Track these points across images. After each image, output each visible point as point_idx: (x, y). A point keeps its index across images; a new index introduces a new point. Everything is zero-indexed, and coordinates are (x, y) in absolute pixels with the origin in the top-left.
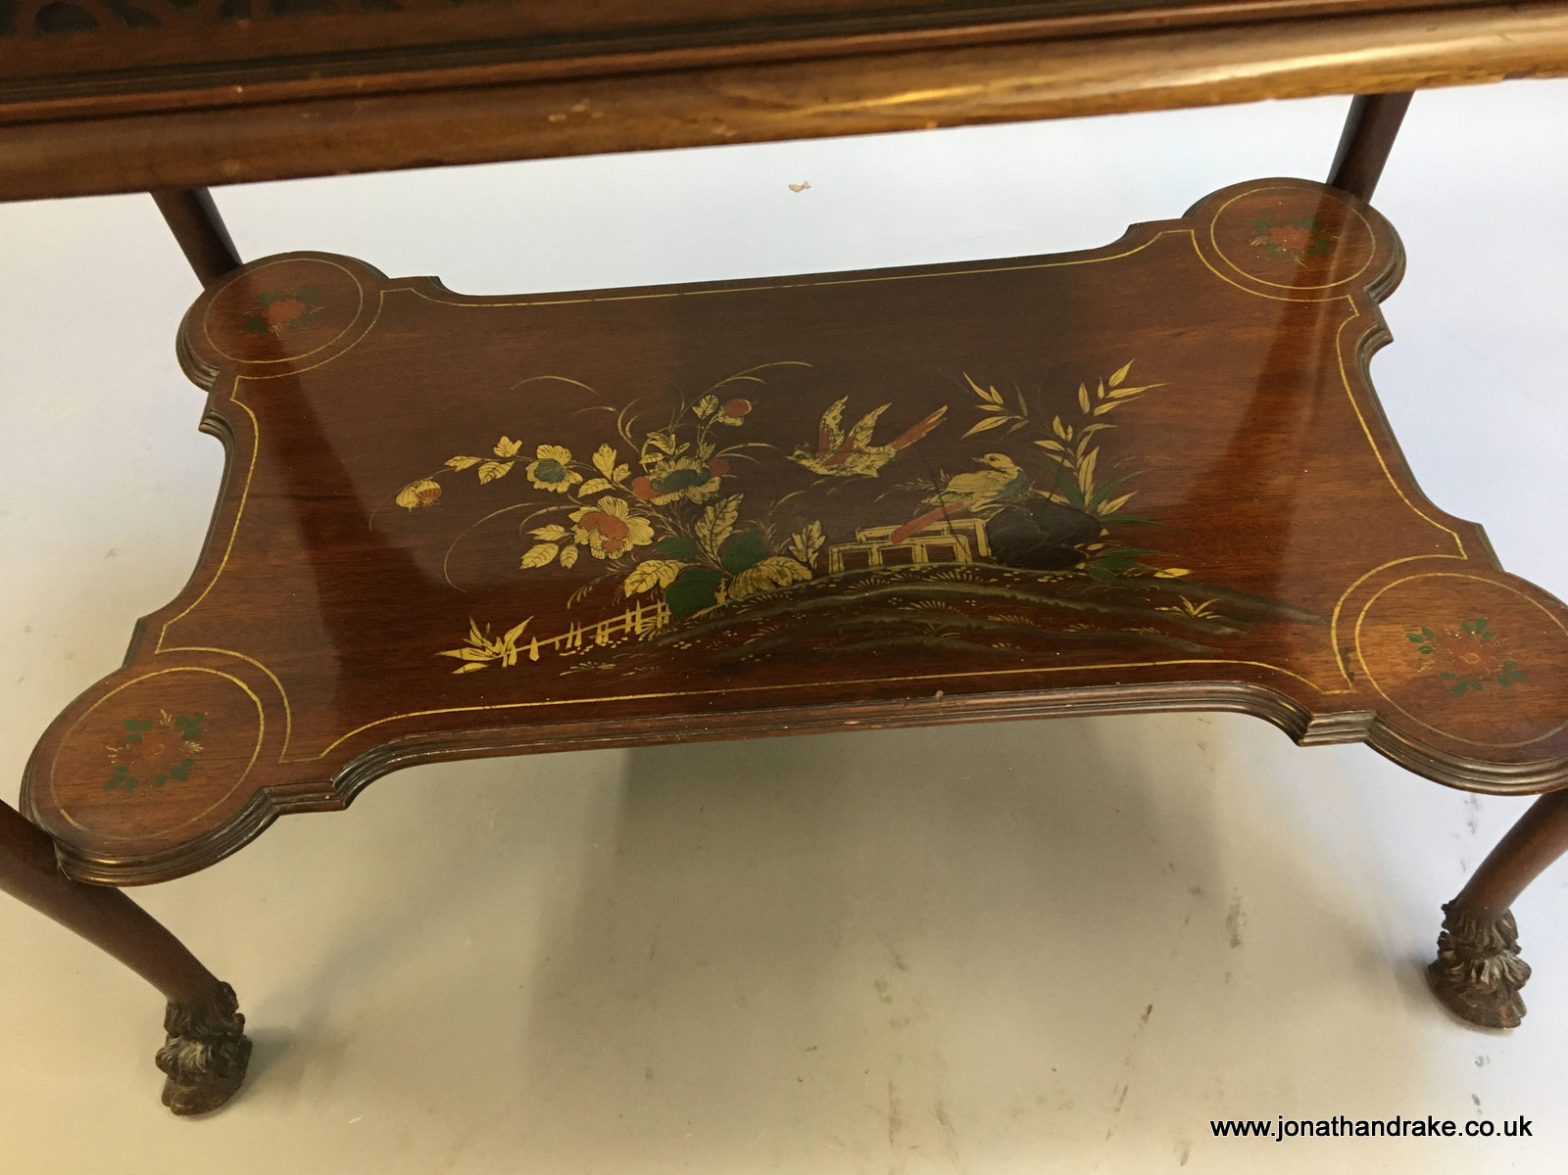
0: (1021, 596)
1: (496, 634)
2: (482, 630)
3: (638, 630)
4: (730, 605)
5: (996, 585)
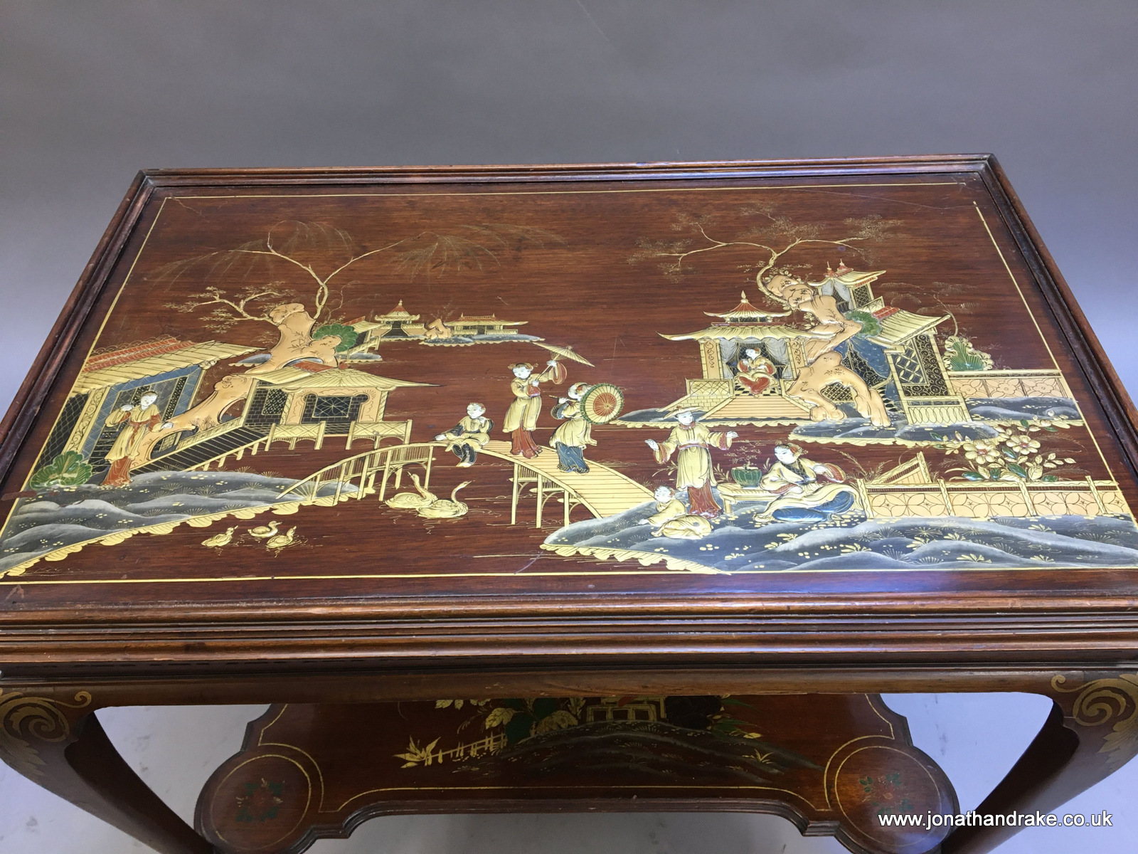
0: (678, 743)
1: (422, 746)
2: (415, 744)
3: (491, 749)
4: (537, 737)
5: (667, 735)
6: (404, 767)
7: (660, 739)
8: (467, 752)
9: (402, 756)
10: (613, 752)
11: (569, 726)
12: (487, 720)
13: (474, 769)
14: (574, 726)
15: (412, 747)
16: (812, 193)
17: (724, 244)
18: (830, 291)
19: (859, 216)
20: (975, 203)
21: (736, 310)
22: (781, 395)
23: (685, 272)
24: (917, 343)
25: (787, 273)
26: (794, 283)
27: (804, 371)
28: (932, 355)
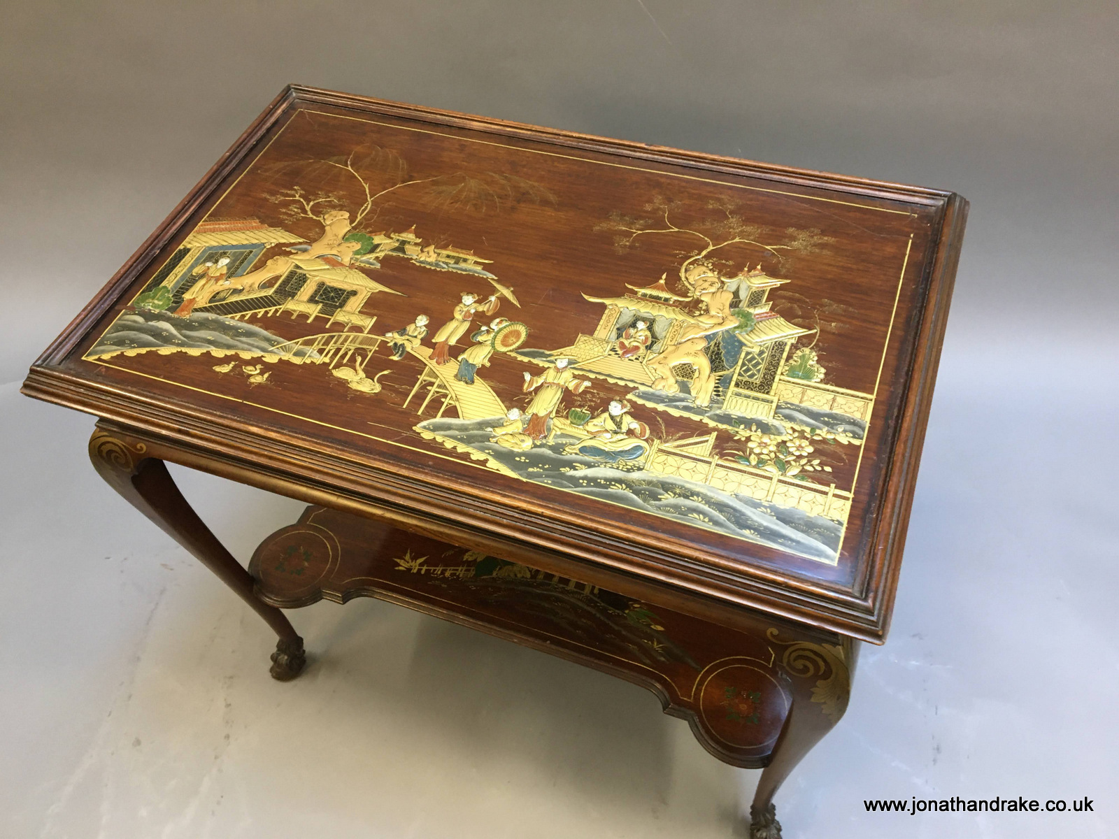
0: (598, 615)
1: (414, 558)
2: (410, 555)
3: (461, 576)
4: (496, 578)
5: (592, 607)
6: (397, 568)
7: (585, 607)
8: (443, 573)
9: (398, 561)
10: (546, 605)
11: (523, 577)
12: (467, 554)
13: (443, 585)
14: (526, 578)
15: (408, 557)
16: (778, 199)
17: (676, 230)
18: (734, 288)
19: (801, 227)
20: (912, 235)
21: (650, 288)
22: (641, 363)
23: (631, 247)
24: (774, 347)
25: (710, 265)
26: (710, 274)
27: (671, 348)
28: (778, 360)
